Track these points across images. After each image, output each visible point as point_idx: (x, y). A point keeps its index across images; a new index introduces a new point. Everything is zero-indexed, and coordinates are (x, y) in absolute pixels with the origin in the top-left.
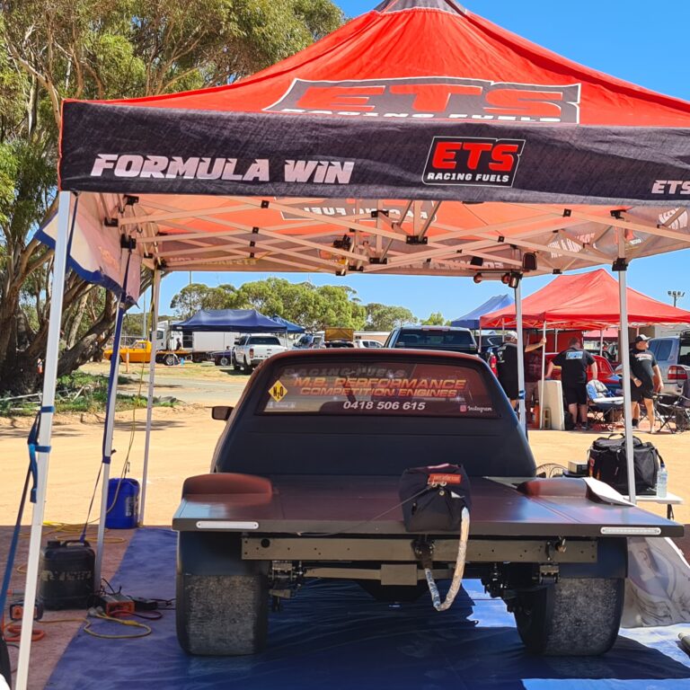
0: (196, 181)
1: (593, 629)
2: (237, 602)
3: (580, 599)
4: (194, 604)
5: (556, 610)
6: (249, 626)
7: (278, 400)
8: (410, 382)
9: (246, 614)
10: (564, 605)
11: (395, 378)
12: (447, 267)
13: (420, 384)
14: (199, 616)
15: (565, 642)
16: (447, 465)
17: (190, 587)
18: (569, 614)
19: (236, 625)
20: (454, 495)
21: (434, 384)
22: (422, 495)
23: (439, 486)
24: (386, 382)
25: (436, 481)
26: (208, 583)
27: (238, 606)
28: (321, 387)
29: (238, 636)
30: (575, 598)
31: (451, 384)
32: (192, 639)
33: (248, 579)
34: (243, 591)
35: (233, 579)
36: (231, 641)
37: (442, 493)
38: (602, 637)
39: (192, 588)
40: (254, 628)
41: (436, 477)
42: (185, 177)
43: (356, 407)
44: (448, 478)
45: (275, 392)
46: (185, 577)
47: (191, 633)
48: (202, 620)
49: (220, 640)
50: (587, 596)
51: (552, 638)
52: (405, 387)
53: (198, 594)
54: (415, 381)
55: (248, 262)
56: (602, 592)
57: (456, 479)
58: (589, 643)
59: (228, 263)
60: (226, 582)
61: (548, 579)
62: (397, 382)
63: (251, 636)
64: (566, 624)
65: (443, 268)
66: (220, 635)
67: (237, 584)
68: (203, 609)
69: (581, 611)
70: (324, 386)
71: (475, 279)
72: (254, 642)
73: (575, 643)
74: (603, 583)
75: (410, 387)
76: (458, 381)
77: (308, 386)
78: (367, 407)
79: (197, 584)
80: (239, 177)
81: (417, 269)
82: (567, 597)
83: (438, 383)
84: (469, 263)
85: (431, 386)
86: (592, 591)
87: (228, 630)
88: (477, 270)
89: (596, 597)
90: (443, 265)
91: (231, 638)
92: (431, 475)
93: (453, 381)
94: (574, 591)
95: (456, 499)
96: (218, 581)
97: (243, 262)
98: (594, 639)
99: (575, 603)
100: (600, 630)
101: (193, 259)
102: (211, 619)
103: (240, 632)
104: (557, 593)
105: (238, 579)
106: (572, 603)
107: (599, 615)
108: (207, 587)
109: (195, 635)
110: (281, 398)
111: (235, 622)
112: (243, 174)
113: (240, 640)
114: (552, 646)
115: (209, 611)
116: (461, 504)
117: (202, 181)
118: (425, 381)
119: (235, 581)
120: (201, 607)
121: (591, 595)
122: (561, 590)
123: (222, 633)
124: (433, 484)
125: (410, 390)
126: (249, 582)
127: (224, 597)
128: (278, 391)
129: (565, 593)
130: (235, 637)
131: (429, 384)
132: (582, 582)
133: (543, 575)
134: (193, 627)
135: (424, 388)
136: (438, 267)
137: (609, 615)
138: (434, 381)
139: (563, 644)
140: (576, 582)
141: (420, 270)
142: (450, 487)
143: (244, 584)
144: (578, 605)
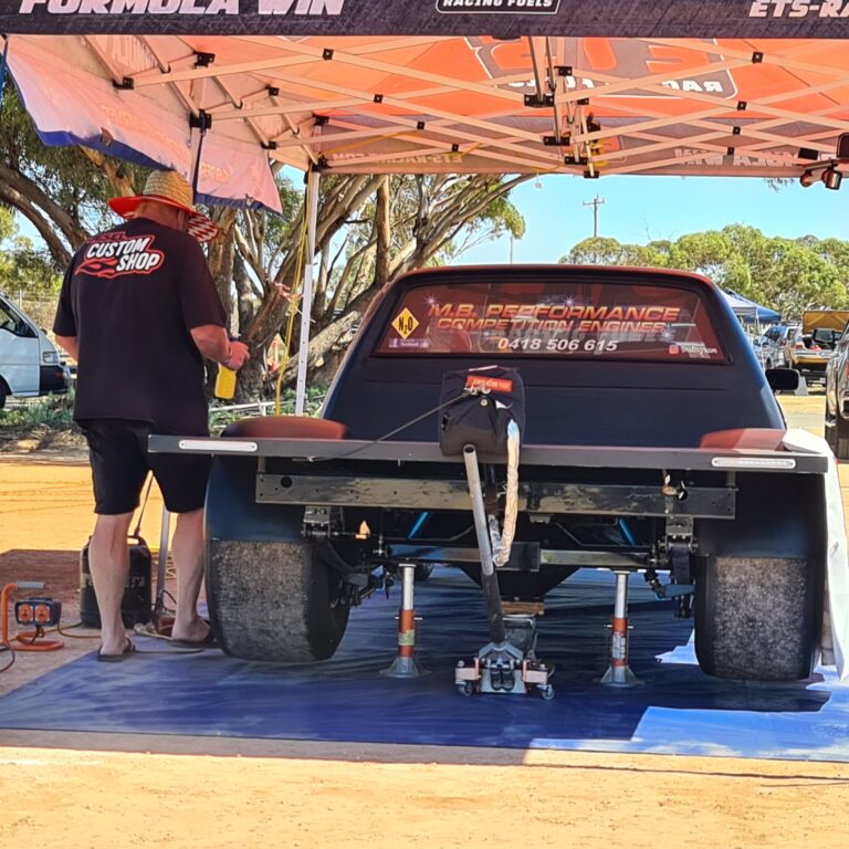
0: (147, 15)
1: (774, 633)
2: (280, 578)
3: (753, 590)
4: (224, 579)
5: (719, 604)
6: (299, 612)
7: (405, 336)
8: (596, 310)
9: (293, 597)
10: (729, 598)
11: (574, 305)
12: (762, 162)
13: (612, 314)
14: (231, 596)
15: (738, 651)
16: (495, 367)
17: (218, 556)
18: (737, 610)
19: (280, 610)
20: (499, 405)
21: (632, 314)
22: (456, 403)
23: (480, 393)
24: (561, 311)
25: (475, 386)
26: (241, 551)
27: (281, 583)
28: (467, 318)
29: (285, 627)
30: (745, 587)
31: (658, 313)
32: (226, 627)
33: (294, 548)
34: (287, 564)
35: (274, 547)
36: (277, 634)
37: (484, 403)
38: (790, 646)
39: (221, 558)
40: (305, 616)
41: (477, 381)
42: (133, 12)
43: (515, 346)
44: (494, 384)
45: (401, 323)
46: (212, 541)
47: (223, 620)
48: (235, 602)
49: (262, 631)
50: (762, 585)
51: (718, 645)
52: (589, 318)
53: (229, 566)
54: (604, 309)
55: (451, 158)
56: (784, 581)
57: (506, 386)
58: (772, 655)
59: (420, 161)
60: (265, 550)
61: (680, 546)
62: (578, 311)
63: (303, 628)
64: (735, 624)
65: (754, 164)
66: (261, 624)
67: (280, 554)
68: (235, 587)
69: (754, 607)
70: (471, 317)
71: (801, 181)
72: (309, 637)
73: (752, 653)
74: (785, 568)
75: (597, 319)
76: (668, 309)
77: (448, 317)
78: (532, 347)
79: (228, 552)
80: (200, 11)
81: (714, 167)
82: (732, 586)
83: (639, 312)
84: (796, 156)
85: (627, 318)
86: (769, 577)
87: (271, 617)
88: (805, 166)
89: (775, 586)
90: (756, 160)
91: (276, 629)
92: (470, 378)
93: (660, 309)
94: (743, 577)
95: (500, 409)
96: (255, 548)
97: (443, 158)
98: (778, 648)
99: (746, 594)
100: (783, 634)
101: (367, 155)
102: (247, 601)
103: (287, 621)
104: (720, 579)
105: (280, 547)
106: (741, 594)
107: (780, 613)
108: (240, 557)
109: (228, 622)
110: (409, 332)
111: (279, 606)
112: (207, 6)
113: (290, 634)
114: (721, 658)
115: (244, 590)
116: (508, 416)
117: (155, 15)
118: (619, 309)
119: (276, 551)
120: (234, 583)
121: (768, 584)
122: (724, 576)
123: (262, 621)
124: (472, 390)
125: (597, 323)
126: (295, 552)
127: (262, 571)
128: (406, 323)
129: (729, 579)
130: (280, 628)
131: (624, 313)
132: (755, 566)
133: (670, 539)
134: (224, 611)
135: (617, 319)
136: (748, 162)
137: (795, 613)
138: (632, 309)
139: (736, 656)
140: (746, 564)
141: (719, 167)
142: (494, 396)
143: (289, 554)
144: (749, 597)
